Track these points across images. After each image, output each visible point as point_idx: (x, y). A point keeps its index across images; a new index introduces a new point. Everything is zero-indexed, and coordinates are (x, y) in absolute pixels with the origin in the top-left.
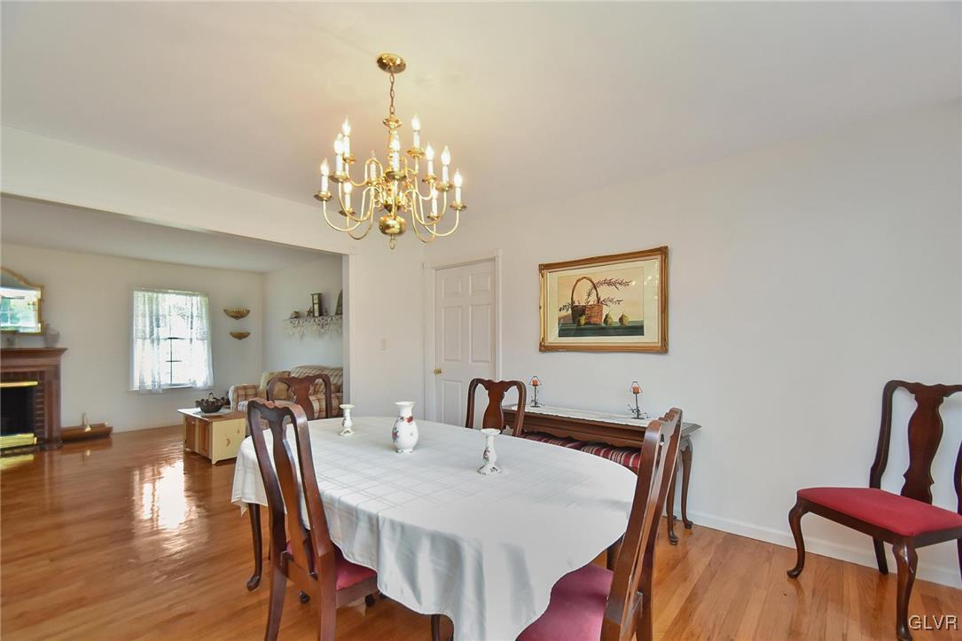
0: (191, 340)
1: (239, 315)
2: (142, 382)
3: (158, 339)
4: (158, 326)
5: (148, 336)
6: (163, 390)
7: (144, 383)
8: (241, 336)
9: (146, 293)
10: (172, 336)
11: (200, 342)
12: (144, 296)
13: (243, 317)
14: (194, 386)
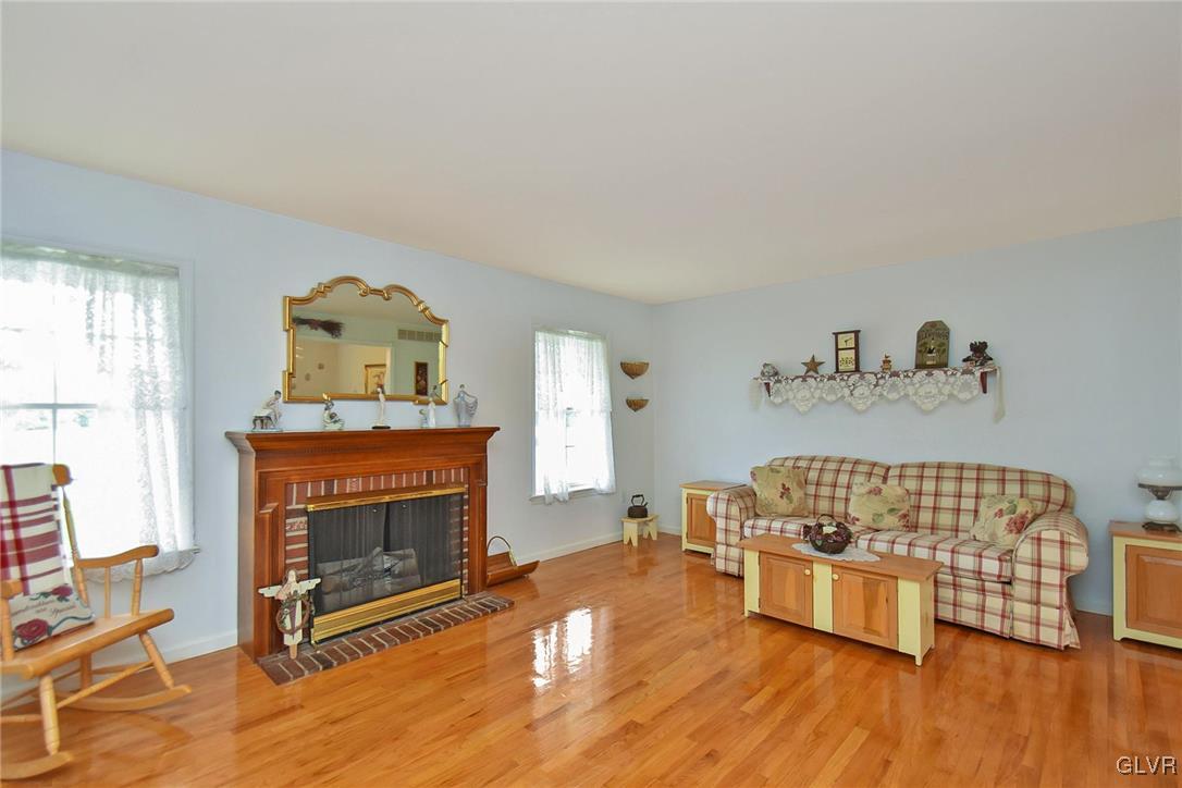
0: (592, 412)
1: (632, 370)
2: (548, 483)
6: (569, 495)
8: (636, 405)
9: (548, 336)
12: (546, 337)
13: (639, 375)
14: (597, 487)
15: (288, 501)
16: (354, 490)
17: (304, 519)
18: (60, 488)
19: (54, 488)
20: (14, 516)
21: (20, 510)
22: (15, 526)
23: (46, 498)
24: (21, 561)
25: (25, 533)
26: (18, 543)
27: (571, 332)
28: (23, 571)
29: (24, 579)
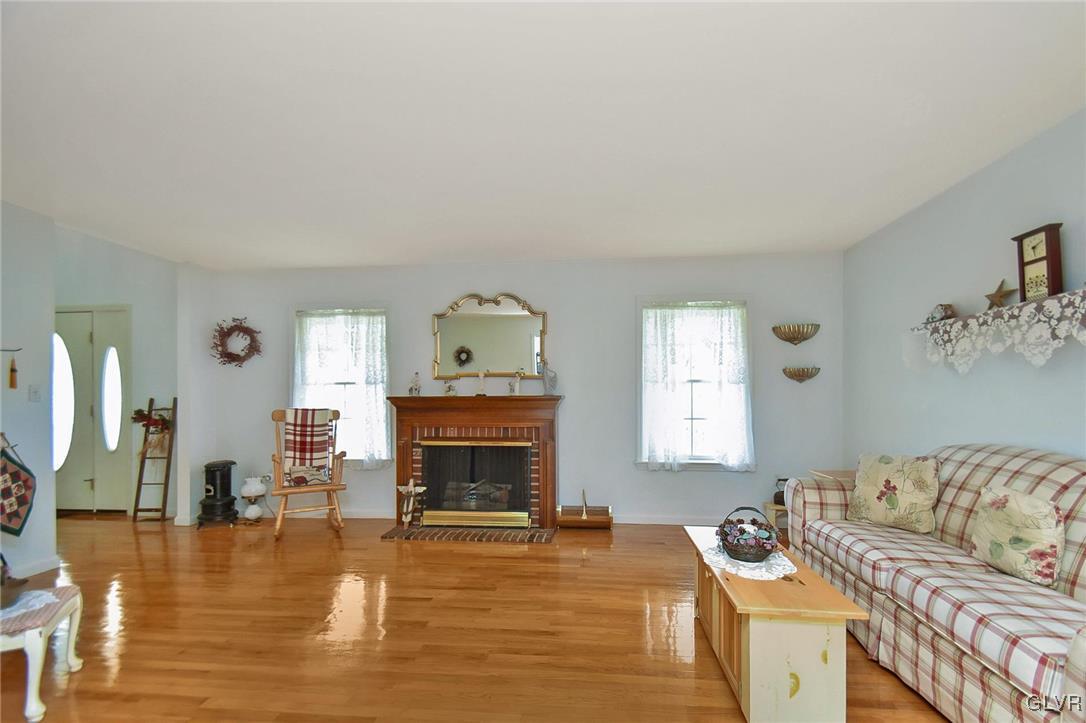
0: (720, 383)
1: (794, 336)
2: (652, 451)
3: (674, 384)
4: (673, 362)
5: (660, 380)
6: (681, 465)
7: (653, 451)
8: (801, 375)
9: (658, 311)
10: (693, 378)
11: (734, 387)
12: (656, 313)
13: (805, 339)
14: (723, 463)
15: (414, 438)
16: (452, 435)
17: (420, 450)
18: (334, 422)
19: (331, 421)
20: (312, 431)
21: (315, 429)
22: (312, 436)
23: (326, 425)
24: (312, 451)
25: (316, 439)
26: (312, 443)
27: (689, 303)
28: (311, 456)
29: (311, 459)
